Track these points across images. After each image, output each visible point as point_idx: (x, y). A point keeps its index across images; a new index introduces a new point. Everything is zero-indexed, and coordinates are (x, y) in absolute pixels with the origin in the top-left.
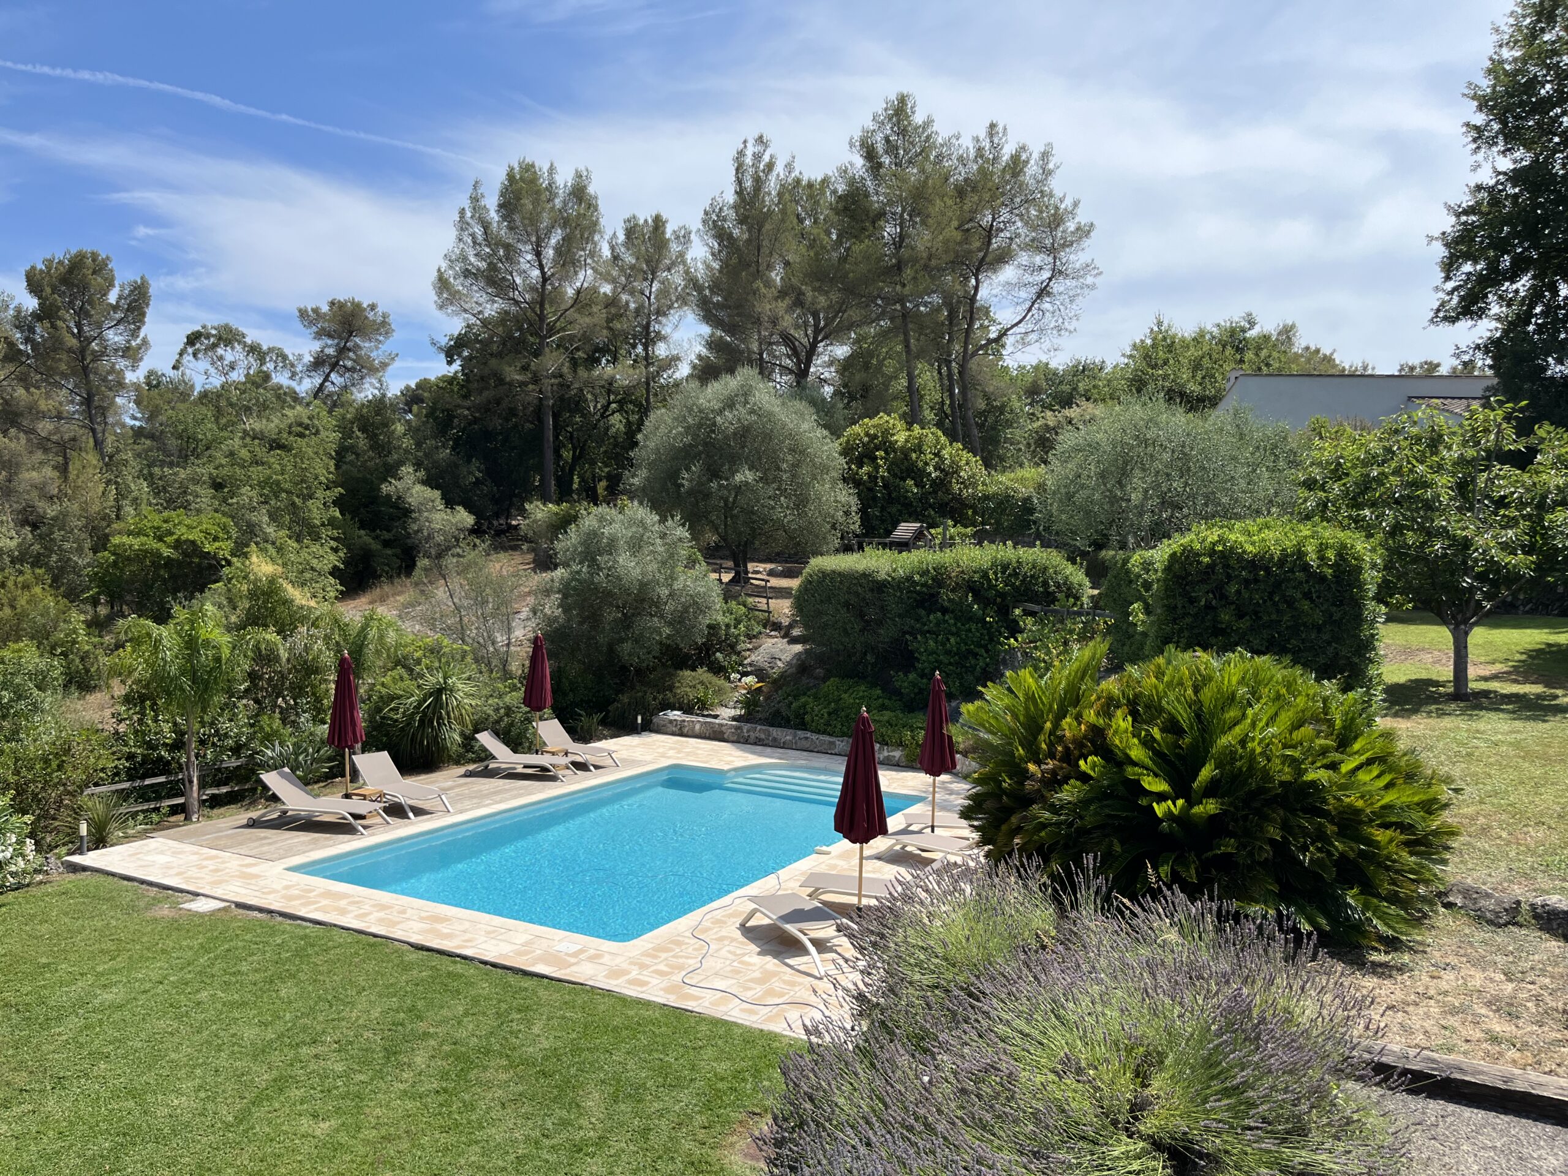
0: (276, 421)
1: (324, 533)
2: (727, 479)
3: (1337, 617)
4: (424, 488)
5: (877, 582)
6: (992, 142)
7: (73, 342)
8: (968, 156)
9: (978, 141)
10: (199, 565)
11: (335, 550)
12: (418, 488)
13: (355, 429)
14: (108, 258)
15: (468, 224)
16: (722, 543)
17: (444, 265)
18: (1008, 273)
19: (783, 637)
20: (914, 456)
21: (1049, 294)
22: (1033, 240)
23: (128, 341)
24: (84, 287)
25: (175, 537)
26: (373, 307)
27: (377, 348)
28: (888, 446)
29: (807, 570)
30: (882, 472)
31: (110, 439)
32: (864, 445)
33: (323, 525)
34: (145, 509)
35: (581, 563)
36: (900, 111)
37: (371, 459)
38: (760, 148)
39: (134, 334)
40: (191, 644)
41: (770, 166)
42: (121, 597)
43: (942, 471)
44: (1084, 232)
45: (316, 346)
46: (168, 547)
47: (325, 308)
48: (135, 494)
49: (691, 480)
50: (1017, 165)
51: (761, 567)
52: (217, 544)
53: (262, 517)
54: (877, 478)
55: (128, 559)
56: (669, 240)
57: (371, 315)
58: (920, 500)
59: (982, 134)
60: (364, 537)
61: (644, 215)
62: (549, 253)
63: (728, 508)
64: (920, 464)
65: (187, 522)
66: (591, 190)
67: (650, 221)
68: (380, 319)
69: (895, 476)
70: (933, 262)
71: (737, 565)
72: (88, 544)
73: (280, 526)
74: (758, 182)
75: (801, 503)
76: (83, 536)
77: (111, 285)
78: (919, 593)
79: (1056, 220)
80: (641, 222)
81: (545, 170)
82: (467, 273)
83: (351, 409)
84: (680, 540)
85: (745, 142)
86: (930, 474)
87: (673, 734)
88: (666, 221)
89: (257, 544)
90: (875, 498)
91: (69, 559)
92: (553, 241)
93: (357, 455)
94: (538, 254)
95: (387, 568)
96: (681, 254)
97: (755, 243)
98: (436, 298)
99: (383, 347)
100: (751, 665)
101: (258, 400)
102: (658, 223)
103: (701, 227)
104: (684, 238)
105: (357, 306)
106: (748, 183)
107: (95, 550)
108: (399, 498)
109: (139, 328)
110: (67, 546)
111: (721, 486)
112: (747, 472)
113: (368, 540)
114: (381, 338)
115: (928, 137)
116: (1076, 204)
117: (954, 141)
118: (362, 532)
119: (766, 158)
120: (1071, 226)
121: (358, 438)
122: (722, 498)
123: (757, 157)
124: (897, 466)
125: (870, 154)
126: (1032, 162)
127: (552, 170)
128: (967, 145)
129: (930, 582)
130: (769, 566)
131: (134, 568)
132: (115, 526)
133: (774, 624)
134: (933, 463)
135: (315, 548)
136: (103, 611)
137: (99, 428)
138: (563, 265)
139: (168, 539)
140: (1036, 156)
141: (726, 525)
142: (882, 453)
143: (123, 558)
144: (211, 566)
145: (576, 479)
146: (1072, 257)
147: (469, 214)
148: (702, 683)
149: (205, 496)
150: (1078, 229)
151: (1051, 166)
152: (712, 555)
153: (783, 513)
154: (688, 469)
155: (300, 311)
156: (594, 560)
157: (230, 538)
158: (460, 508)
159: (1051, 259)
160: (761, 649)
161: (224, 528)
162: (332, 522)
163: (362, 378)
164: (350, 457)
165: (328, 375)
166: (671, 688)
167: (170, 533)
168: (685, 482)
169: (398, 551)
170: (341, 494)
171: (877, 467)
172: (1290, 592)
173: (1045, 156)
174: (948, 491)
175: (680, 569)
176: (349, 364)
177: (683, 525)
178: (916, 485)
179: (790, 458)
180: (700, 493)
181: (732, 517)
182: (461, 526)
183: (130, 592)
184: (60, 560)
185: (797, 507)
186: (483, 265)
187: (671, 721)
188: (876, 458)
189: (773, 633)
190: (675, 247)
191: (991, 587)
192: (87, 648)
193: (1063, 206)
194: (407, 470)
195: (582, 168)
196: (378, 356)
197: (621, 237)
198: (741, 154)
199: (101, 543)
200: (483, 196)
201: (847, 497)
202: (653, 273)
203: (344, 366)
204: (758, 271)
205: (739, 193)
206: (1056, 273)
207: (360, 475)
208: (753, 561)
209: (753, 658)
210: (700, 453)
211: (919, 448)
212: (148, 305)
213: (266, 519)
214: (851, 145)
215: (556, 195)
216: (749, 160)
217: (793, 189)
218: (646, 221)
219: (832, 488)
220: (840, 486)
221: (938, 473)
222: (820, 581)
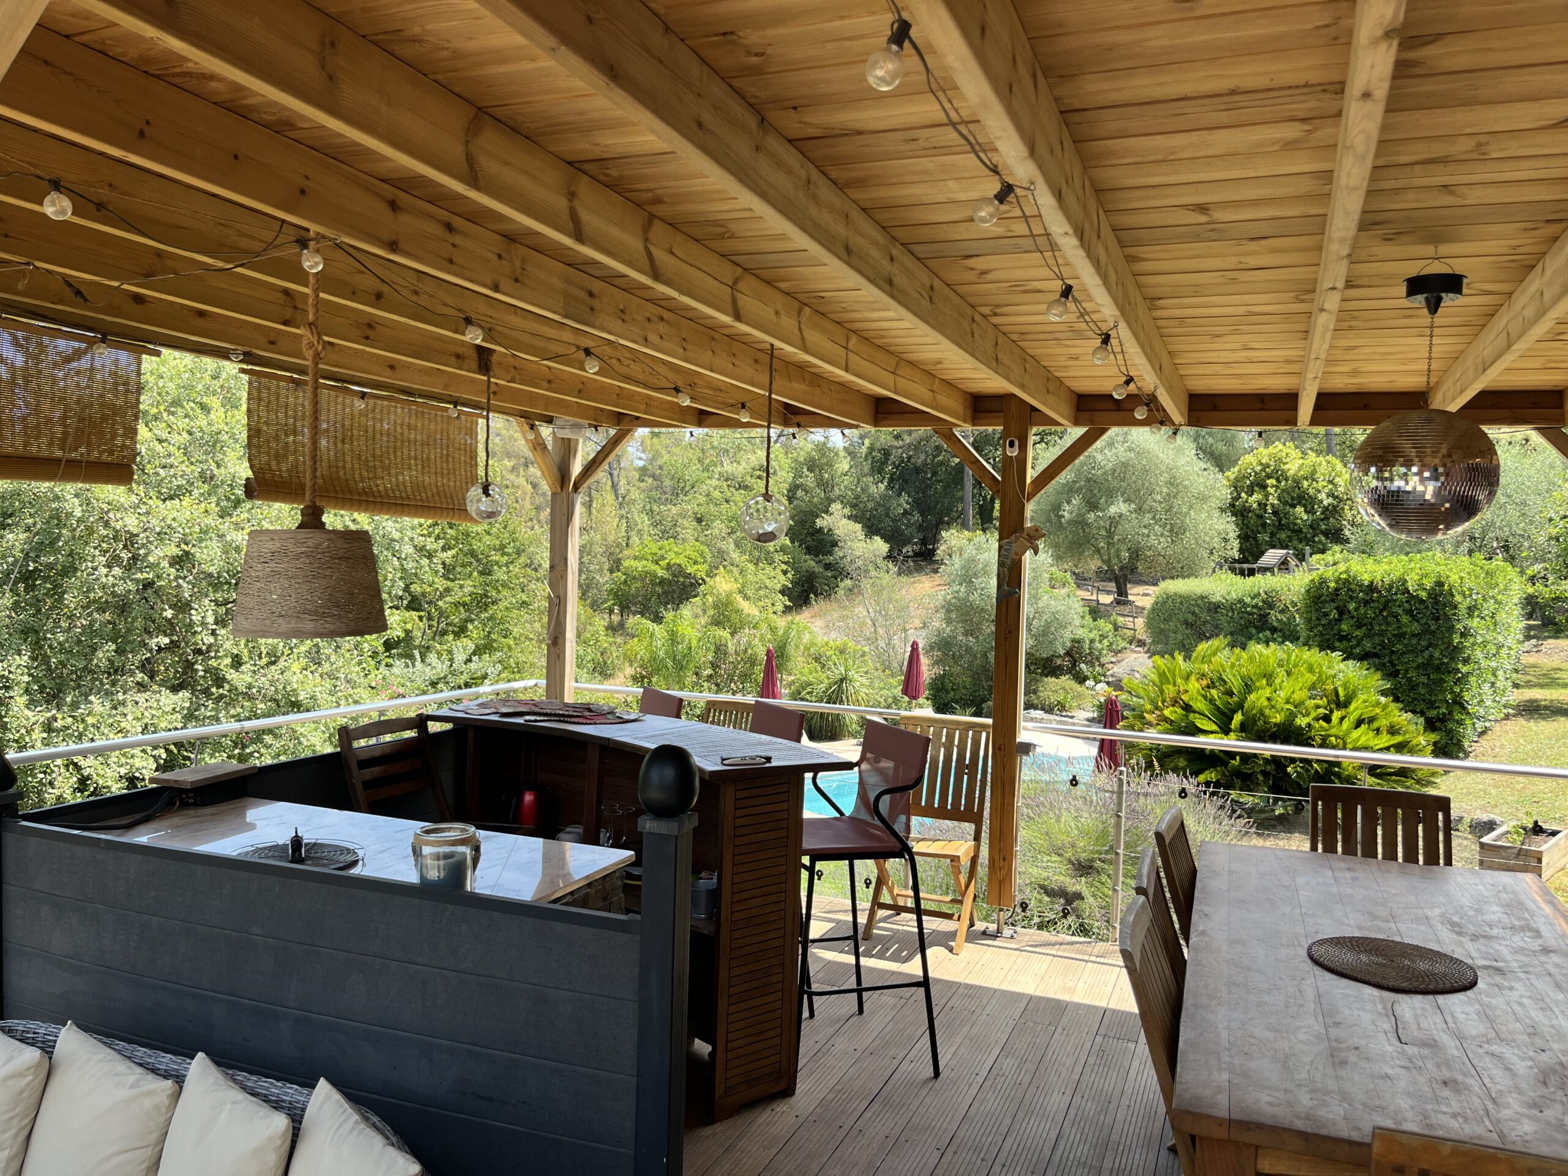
0: (744, 464)
1: (777, 558)
2: (1103, 511)
3: (1433, 628)
4: (848, 522)
5: (1213, 603)
10: (683, 583)
11: (785, 573)
12: (845, 521)
16: (1105, 568)
19: (1146, 653)
20: (1305, 484)
25: (667, 561)
28: (1279, 475)
30: (1273, 500)
31: (623, 482)
32: (1256, 473)
33: (776, 551)
34: (646, 538)
40: (673, 638)
42: (628, 607)
43: (1335, 497)
46: (662, 569)
48: (639, 527)
49: (1071, 512)
51: (1141, 589)
52: (696, 567)
53: (729, 546)
54: (1266, 505)
55: (634, 578)
58: (1311, 526)
60: (810, 563)
63: (1108, 536)
64: (1312, 492)
65: (676, 549)
69: (1285, 503)
71: (1118, 588)
72: (606, 566)
73: (743, 553)
75: (1176, 532)
76: (604, 560)
78: (1250, 614)
83: (802, 453)
86: (1322, 501)
89: (725, 567)
90: (1264, 525)
91: (594, 578)
95: (827, 588)
100: (1112, 676)
107: (611, 571)
108: (830, 530)
110: (592, 567)
111: (1097, 517)
112: (1121, 504)
113: (812, 563)
118: (808, 558)
121: (807, 476)
124: (1288, 493)
129: (1261, 604)
131: (639, 584)
132: (625, 552)
133: (1140, 641)
134: (1326, 490)
135: (769, 570)
136: (616, 618)
137: (615, 473)
139: (662, 563)
141: (1109, 552)
142: (1274, 481)
143: (630, 578)
144: (692, 584)
145: (997, 506)
148: (1064, 688)
149: (688, 529)
153: (1157, 540)
154: (1069, 502)
157: (705, 562)
158: (877, 538)
160: (1124, 663)
161: (702, 555)
162: (784, 549)
164: (800, 493)
167: (663, 558)
168: (1066, 514)
170: (792, 526)
171: (1267, 496)
172: (1394, 610)
178: (1307, 512)
179: (1165, 490)
180: (1079, 523)
181: (1114, 544)
182: (877, 553)
183: (635, 604)
184: (587, 579)
185: (1172, 535)
187: (1032, 719)
188: (1267, 486)
189: (1138, 649)
192: (605, 645)
194: (836, 507)
199: (616, 566)
201: (1227, 526)
207: (805, 510)
209: (1115, 669)
210: (1081, 488)
211: (1312, 477)
213: (732, 546)
219: (1209, 517)
220: (1216, 514)
221: (1330, 500)
222: (1164, 603)
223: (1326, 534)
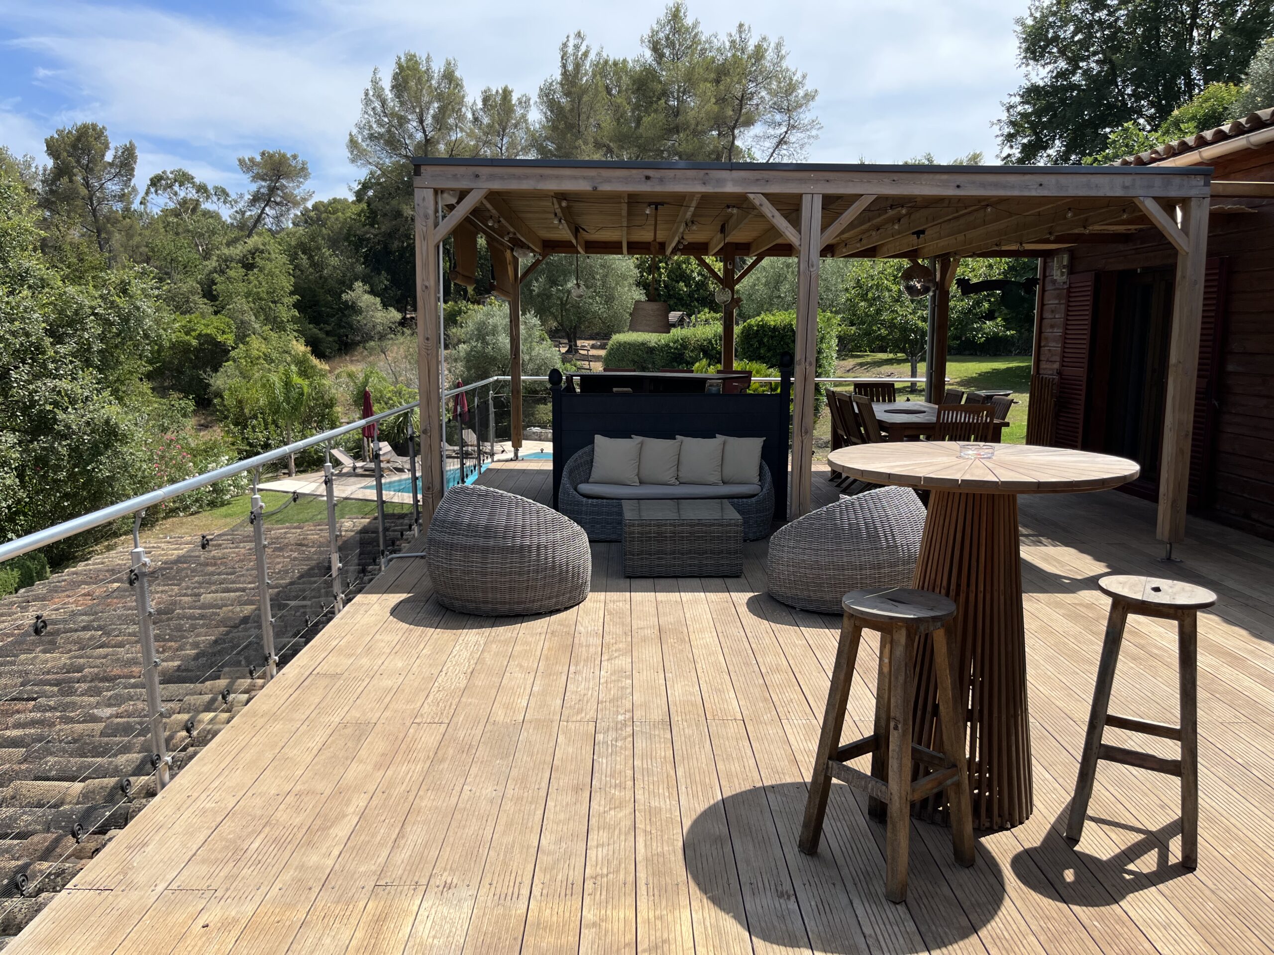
0: (241, 247)
1: (289, 327)
2: (562, 286)
4: (370, 296)
5: (650, 348)
6: (741, 37)
7: (84, 192)
8: (724, 48)
9: (731, 36)
12: (367, 297)
13: (300, 253)
14: (104, 127)
15: (371, 101)
16: (560, 328)
17: (355, 131)
18: (757, 129)
20: (684, 266)
21: (786, 143)
22: (775, 103)
23: (122, 190)
24: (87, 150)
25: (198, 332)
26: (295, 157)
27: (298, 187)
28: (667, 260)
29: (611, 342)
30: (664, 277)
33: (288, 321)
35: (477, 341)
36: (675, 16)
37: (311, 274)
38: (579, 41)
39: (127, 183)
41: (586, 54)
43: (703, 276)
44: (809, 97)
45: (254, 187)
46: (194, 338)
47: (258, 158)
49: (539, 287)
50: (759, 54)
51: (586, 343)
52: (225, 336)
53: (250, 317)
54: (660, 282)
56: (514, 105)
57: (293, 163)
58: (689, 295)
59: (734, 32)
60: (314, 329)
61: (496, 87)
62: (429, 120)
63: (563, 304)
64: (688, 272)
65: (202, 322)
66: (457, 74)
67: (501, 91)
68: (300, 166)
69: (672, 280)
70: (699, 128)
71: (570, 341)
74: (577, 66)
75: (609, 300)
77: (107, 147)
78: (673, 353)
79: (791, 88)
80: (494, 92)
81: (424, 58)
82: (372, 137)
84: (535, 325)
85: (568, 37)
86: (695, 278)
87: (536, 440)
88: (512, 91)
90: (659, 295)
92: (432, 112)
93: (302, 271)
94: (421, 121)
95: (329, 350)
96: (524, 116)
97: (576, 110)
98: (349, 155)
99: (303, 187)
101: (208, 228)
102: (506, 94)
103: (538, 100)
104: (525, 103)
105: (283, 157)
106: (570, 68)
108: (353, 302)
109: (130, 180)
111: (558, 290)
112: (574, 281)
113: (316, 331)
114: (301, 180)
115: (696, 35)
116: (804, 77)
117: (713, 38)
118: (311, 326)
119: (583, 48)
120: (801, 92)
122: (559, 298)
123: (577, 47)
124: (674, 273)
125: (655, 48)
126: (770, 50)
127: (428, 59)
128: (723, 40)
130: (592, 342)
134: (697, 270)
135: (285, 337)
138: (440, 129)
139: (193, 334)
140: (772, 45)
141: (562, 316)
142: (664, 265)
144: (222, 351)
146: (802, 116)
147: (371, 93)
150: (806, 95)
151: (783, 52)
152: (554, 335)
153: (598, 307)
154: (537, 280)
155: (239, 160)
156: (484, 339)
157: (232, 332)
158: (391, 308)
159: (786, 118)
161: (228, 325)
162: (294, 320)
163: (288, 210)
165: (264, 209)
166: (533, 414)
167: (194, 330)
168: (535, 289)
169: (336, 338)
170: (298, 300)
171: (660, 274)
173: (779, 46)
174: (706, 290)
175: (534, 344)
176: (278, 199)
177: (536, 317)
178: (686, 286)
179: (601, 271)
180: (545, 295)
181: (566, 310)
182: (393, 320)
185: (606, 302)
186: (382, 130)
187: (534, 433)
188: (660, 268)
190: (519, 111)
191: (714, 348)
193: (795, 78)
194: (358, 285)
195: (451, 58)
196: (300, 193)
197: (480, 105)
198: (565, 45)
200: (380, 80)
201: (639, 295)
202: (504, 131)
203: (275, 202)
204: (579, 132)
205: (565, 74)
206: (791, 127)
207: (306, 286)
208: (581, 339)
210: (545, 270)
211: (687, 261)
212: (135, 162)
213: (253, 318)
214: (642, 41)
215: (432, 78)
216: (570, 50)
217: (602, 68)
218: (497, 92)
219: (629, 290)
220: (634, 288)
221: (700, 278)
222: (618, 349)
223: (697, 300)
